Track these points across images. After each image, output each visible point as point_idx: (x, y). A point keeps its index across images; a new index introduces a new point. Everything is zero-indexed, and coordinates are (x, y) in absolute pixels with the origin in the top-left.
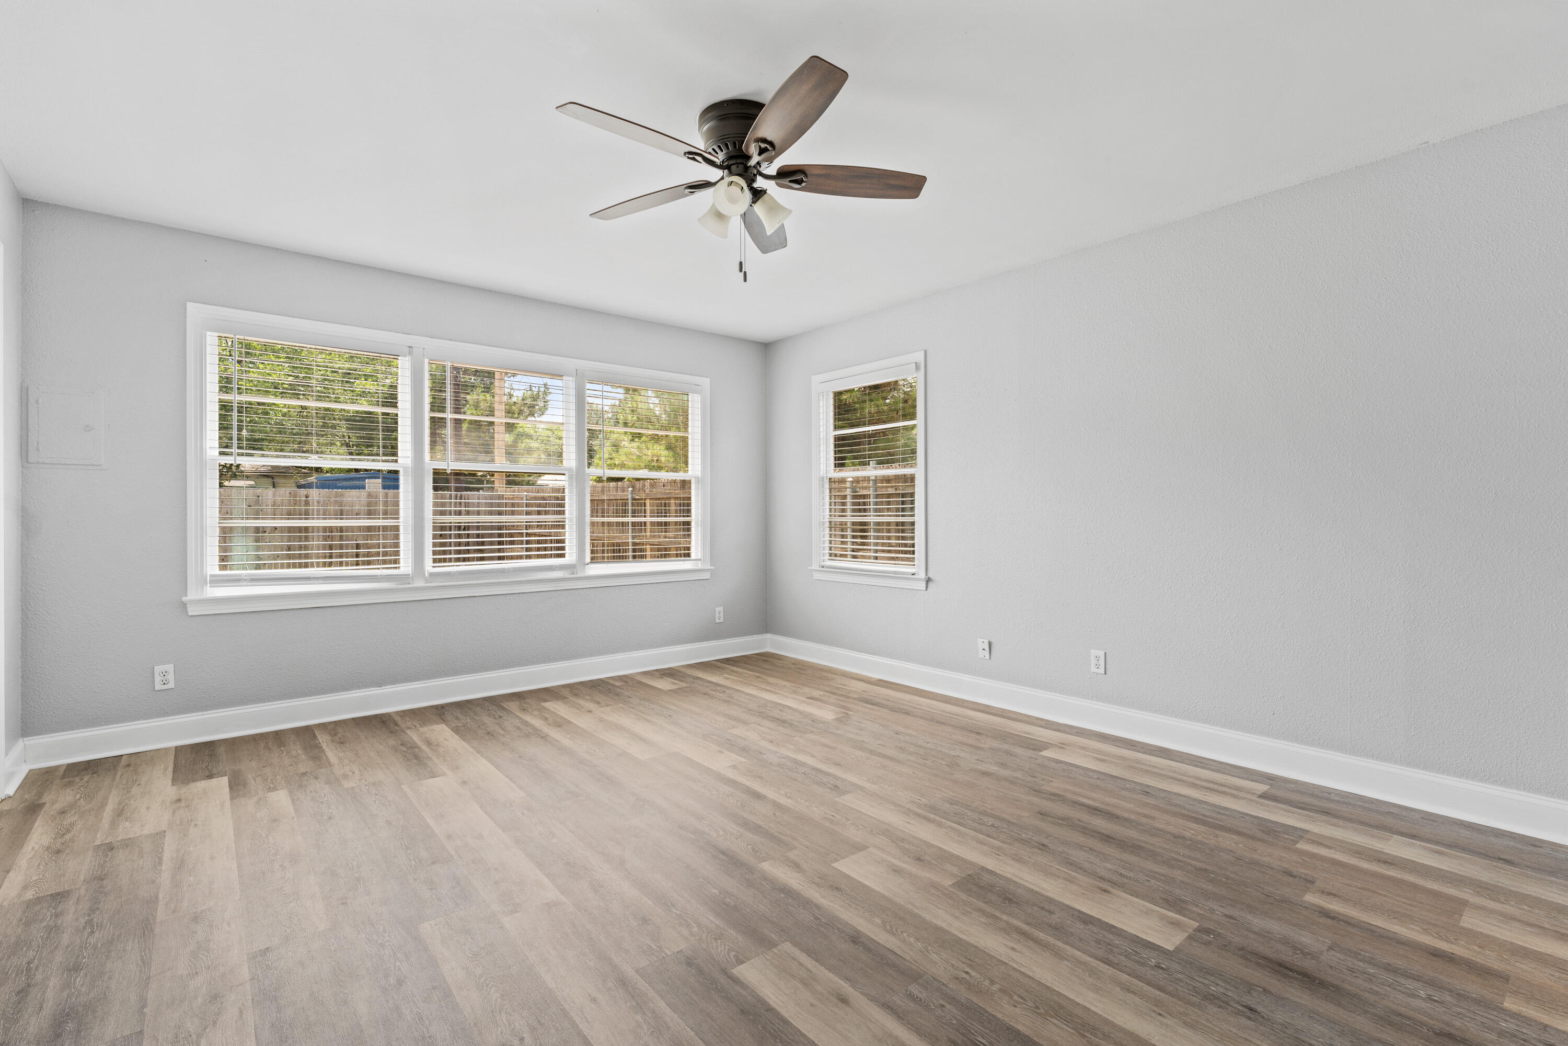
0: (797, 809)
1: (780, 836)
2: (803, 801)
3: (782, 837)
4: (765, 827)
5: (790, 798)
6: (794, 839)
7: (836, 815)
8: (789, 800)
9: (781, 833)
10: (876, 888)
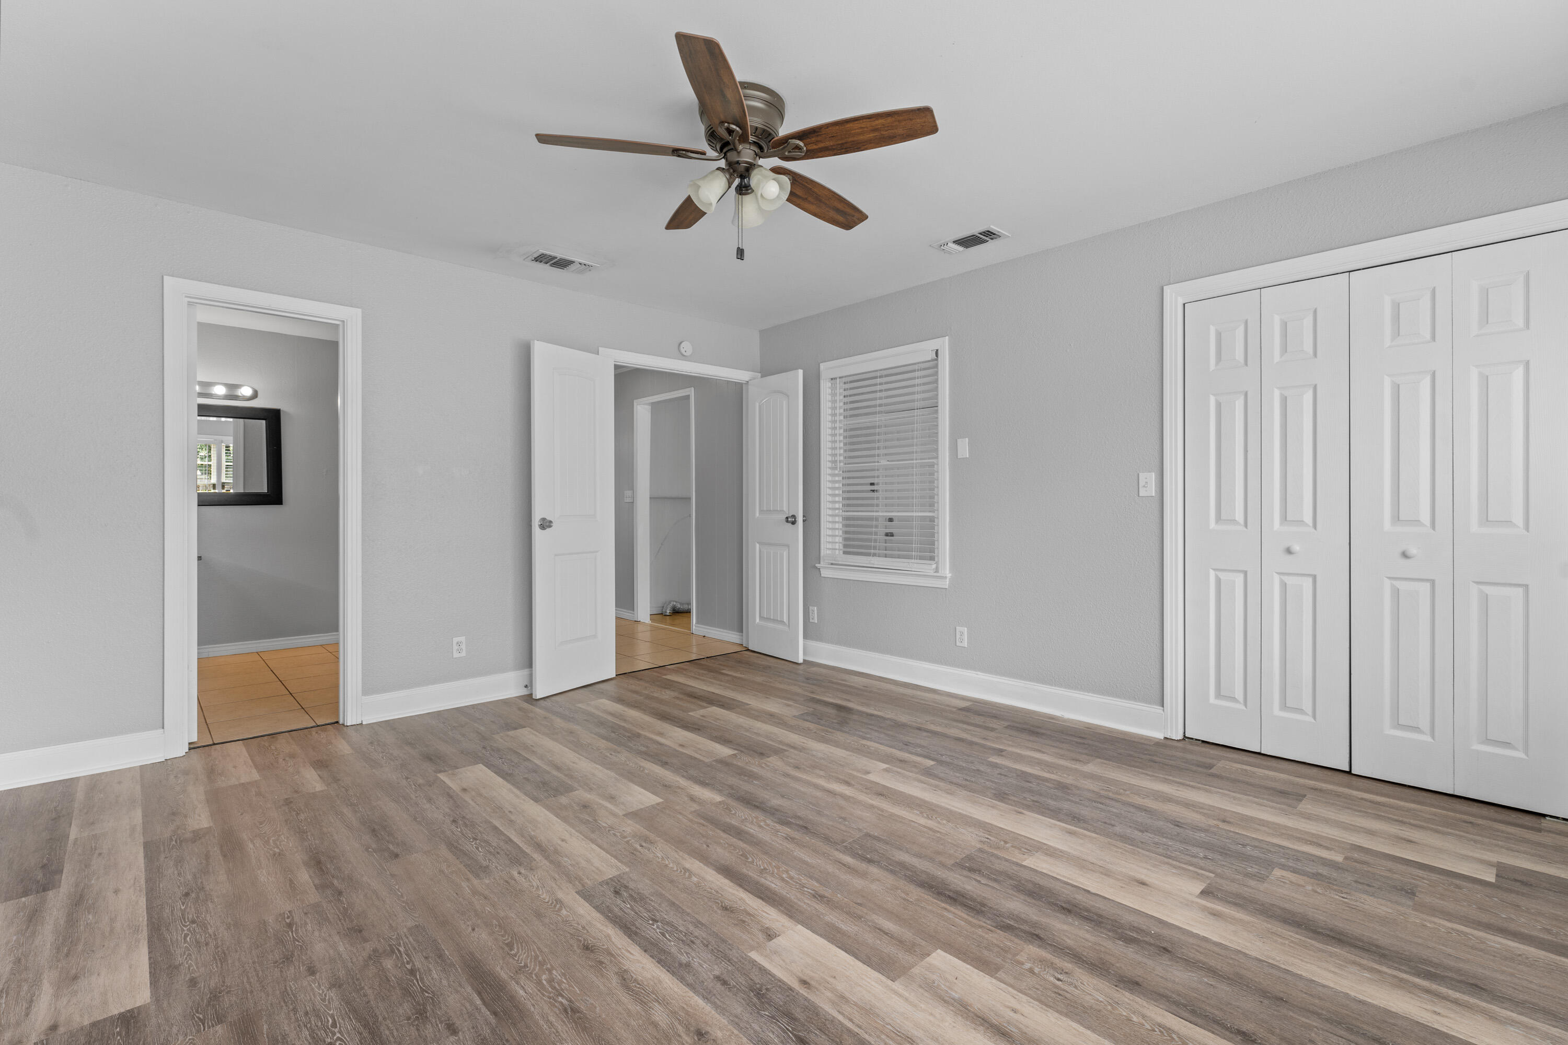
0: (681, 853)
1: (705, 823)
2: (671, 865)
3: (702, 821)
4: (718, 831)
5: (686, 870)
6: (691, 821)
7: (639, 847)
8: (687, 866)
9: (703, 825)
10: (636, 787)
